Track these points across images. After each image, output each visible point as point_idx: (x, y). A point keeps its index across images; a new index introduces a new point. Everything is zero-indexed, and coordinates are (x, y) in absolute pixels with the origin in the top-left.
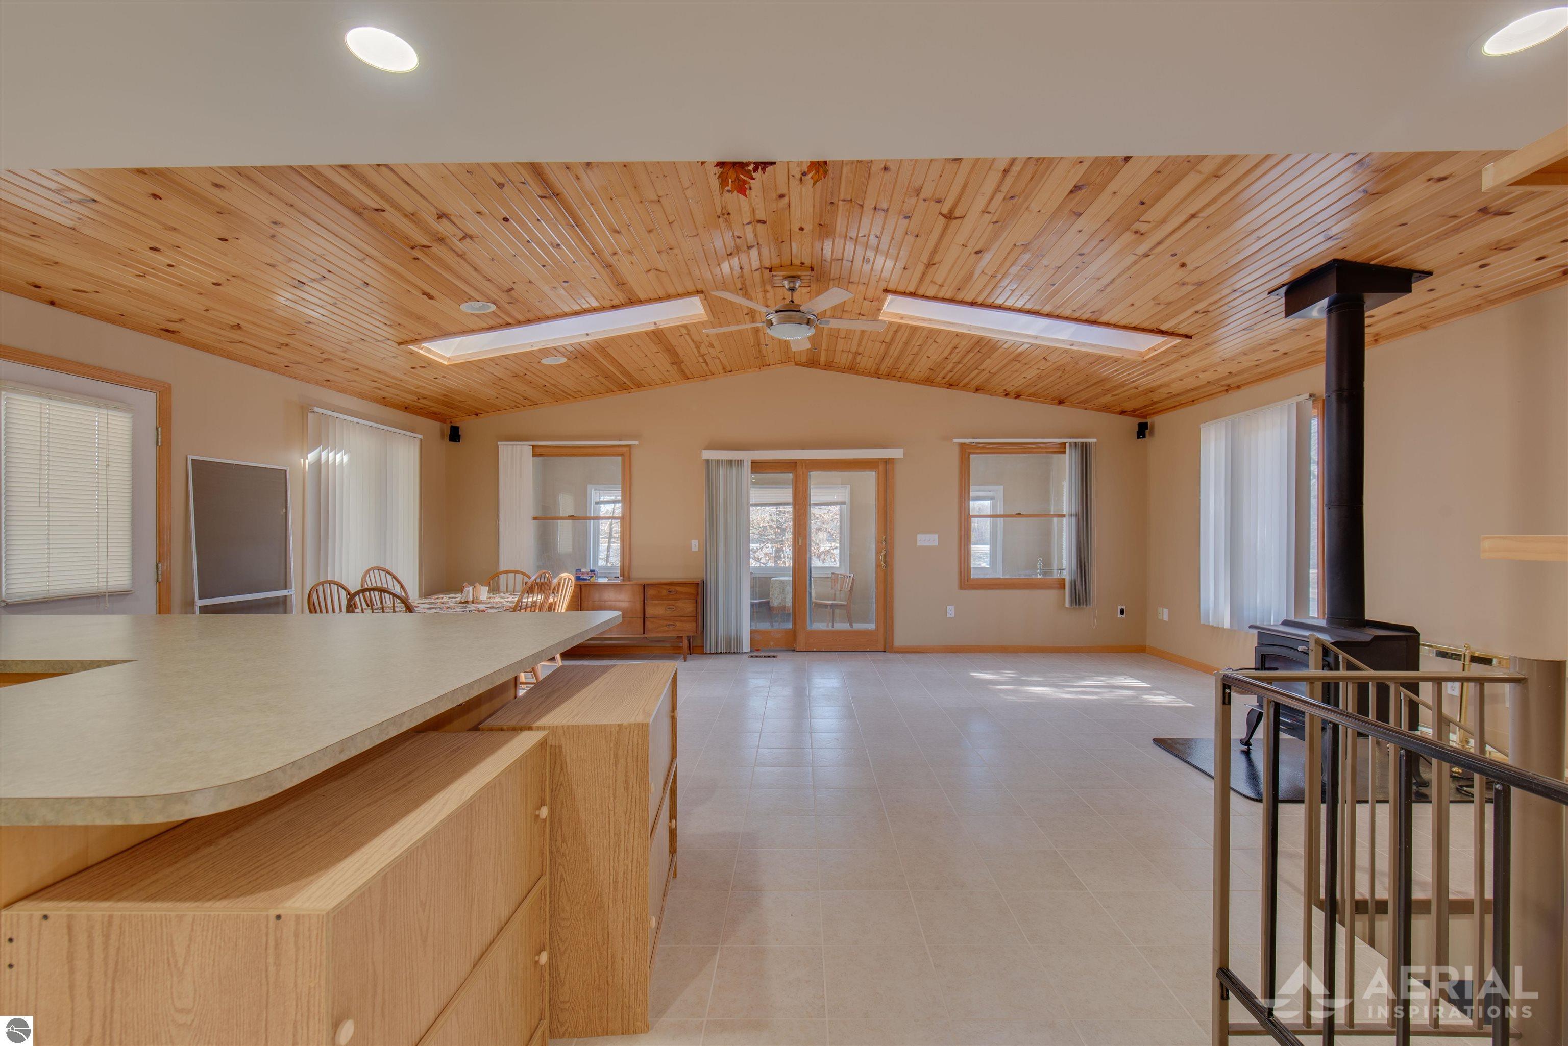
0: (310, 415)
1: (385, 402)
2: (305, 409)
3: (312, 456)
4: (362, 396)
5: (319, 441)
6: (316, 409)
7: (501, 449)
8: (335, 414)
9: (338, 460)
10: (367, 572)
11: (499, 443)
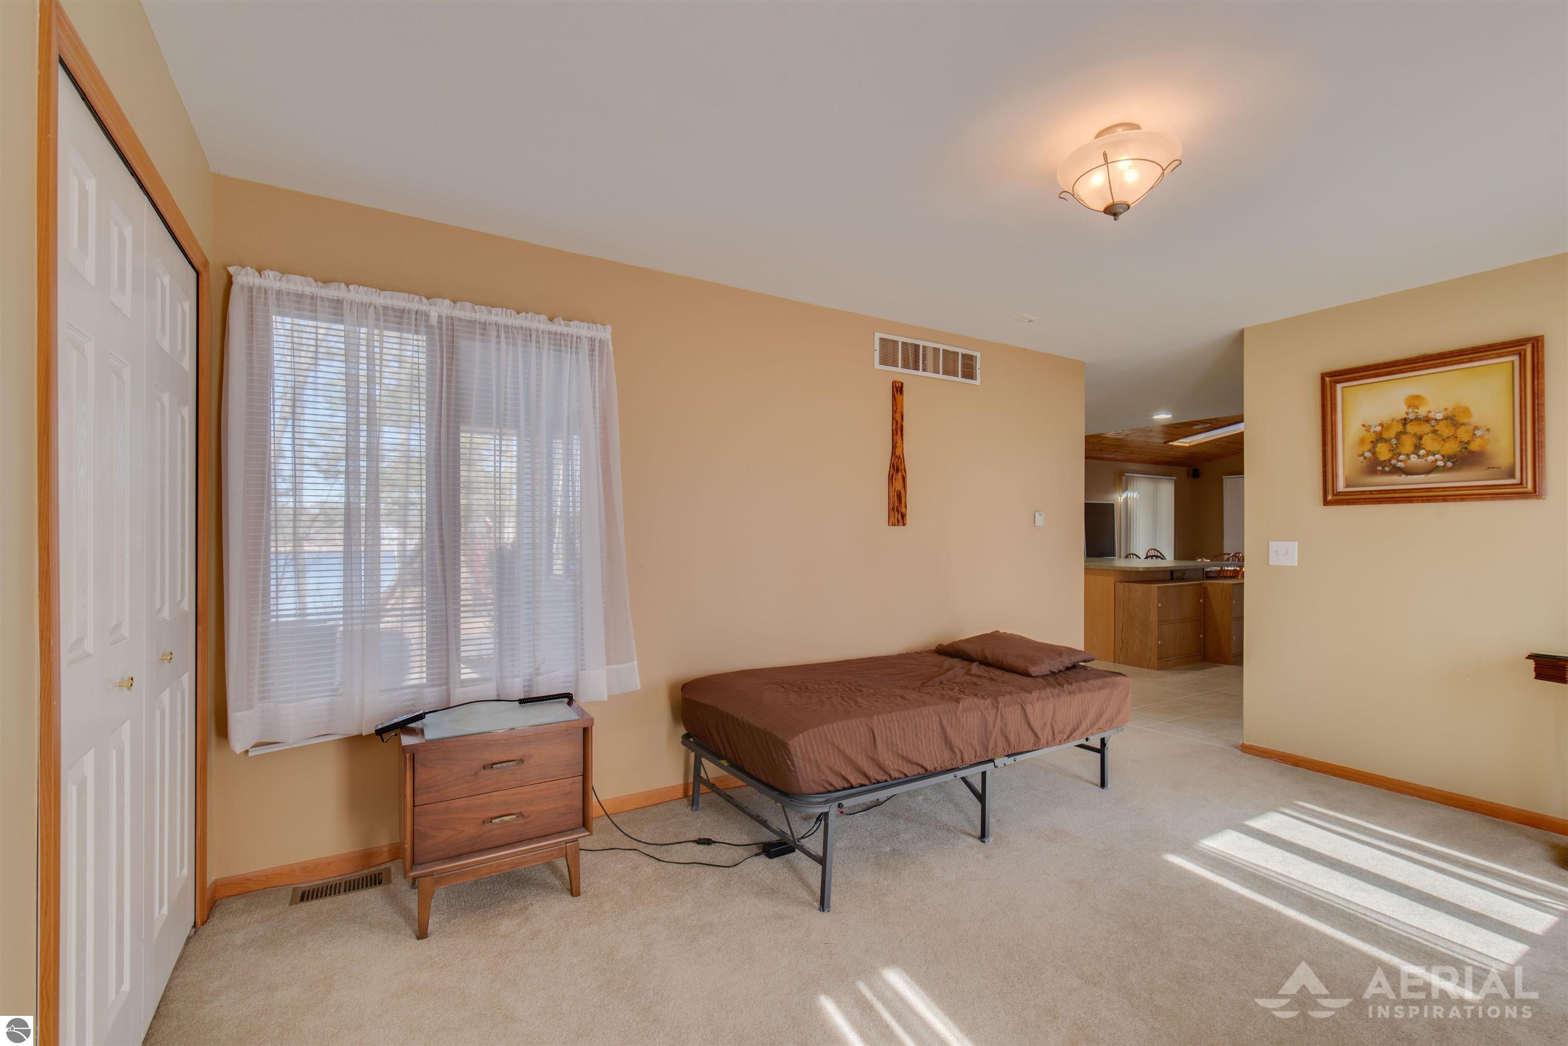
0: (1123, 477)
1: (1156, 463)
2: (1121, 474)
3: (1124, 496)
4: (1145, 462)
5: (1126, 489)
6: (1126, 474)
7: (1224, 480)
8: (1134, 475)
9: (1135, 496)
10: (1149, 551)
11: (1224, 477)
